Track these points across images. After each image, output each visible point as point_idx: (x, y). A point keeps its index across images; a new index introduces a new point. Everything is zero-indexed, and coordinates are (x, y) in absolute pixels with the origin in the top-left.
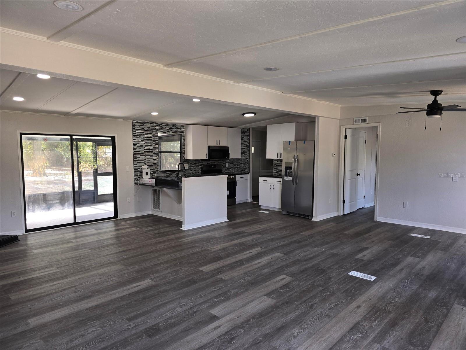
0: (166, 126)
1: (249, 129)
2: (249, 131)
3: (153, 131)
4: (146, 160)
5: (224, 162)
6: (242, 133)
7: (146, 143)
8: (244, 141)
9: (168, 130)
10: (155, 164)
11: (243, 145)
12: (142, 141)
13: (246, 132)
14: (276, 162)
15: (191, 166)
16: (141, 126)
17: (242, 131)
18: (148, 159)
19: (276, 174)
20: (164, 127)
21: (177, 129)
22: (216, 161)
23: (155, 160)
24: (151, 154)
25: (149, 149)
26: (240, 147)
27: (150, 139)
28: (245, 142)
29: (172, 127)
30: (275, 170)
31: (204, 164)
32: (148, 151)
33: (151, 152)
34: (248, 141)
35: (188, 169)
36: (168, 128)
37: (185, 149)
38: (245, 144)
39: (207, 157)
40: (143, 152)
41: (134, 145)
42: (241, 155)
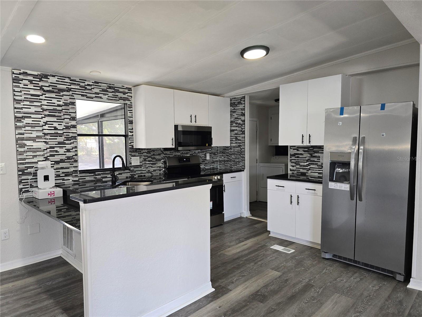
0: (93, 87)
1: (244, 97)
2: (245, 101)
3: (65, 93)
4: (48, 150)
5: (203, 152)
6: (232, 105)
7: (49, 116)
8: (236, 118)
9: (98, 94)
10: (69, 158)
11: (234, 125)
12: (37, 113)
13: (240, 103)
14: (296, 152)
15: (145, 160)
16: (34, 82)
17: (233, 102)
18: (51, 148)
19: (296, 172)
20: (88, 87)
21: (117, 94)
22: (189, 150)
23: (68, 151)
24: (61, 139)
25: (56, 128)
26: (229, 128)
27: (60, 108)
28: (237, 120)
29: (106, 88)
30: (293, 166)
31: (170, 156)
32: (53, 132)
33: (61, 135)
34: (243, 118)
35: (140, 166)
36: (97, 90)
37: (134, 130)
38: (236, 124)
39: (173, 144)
40: (41, 134)
41: (17, 119)
42: (231, 140)
